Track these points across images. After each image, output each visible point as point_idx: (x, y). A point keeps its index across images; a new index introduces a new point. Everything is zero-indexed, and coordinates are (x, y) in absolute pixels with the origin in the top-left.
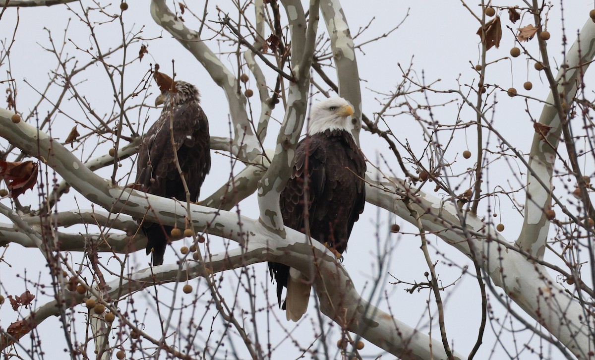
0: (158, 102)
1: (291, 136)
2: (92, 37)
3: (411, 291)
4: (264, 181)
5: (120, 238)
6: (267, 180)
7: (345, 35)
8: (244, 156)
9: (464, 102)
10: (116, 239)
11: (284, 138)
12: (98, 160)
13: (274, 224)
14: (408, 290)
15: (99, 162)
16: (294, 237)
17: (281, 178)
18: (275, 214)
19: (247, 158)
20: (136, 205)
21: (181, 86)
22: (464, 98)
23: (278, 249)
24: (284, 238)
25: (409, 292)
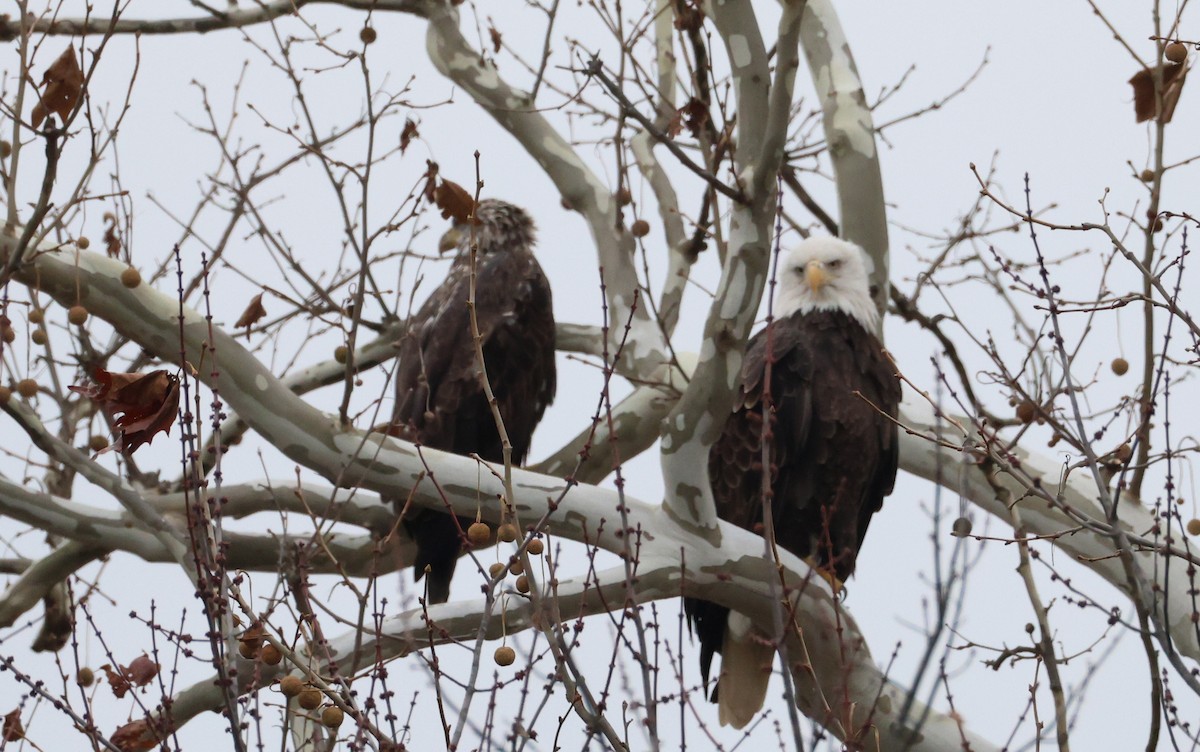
0: (445, 246)
1: (734, 321)
2: (298, 103)
3: (996, 665)
4: (673, 420)
5: (357, 545)
6: (680, 418)
7: (854, 102)
8: (630, 365)
9: (1116, 250)
10: (348, 545)
11: (720, 327)
12: (307, 372)
13: (695, 514)
14: (988, 663)
15: (311, 376)
16: (740, 543)
17: (711, 413)
18: (697, 492)
19: (635, 371)
20: (391, 470)
21: (493, 211)
22: (1115, 241)
23: (705, 569)
24: (718, 545)
25: (991, 667)
